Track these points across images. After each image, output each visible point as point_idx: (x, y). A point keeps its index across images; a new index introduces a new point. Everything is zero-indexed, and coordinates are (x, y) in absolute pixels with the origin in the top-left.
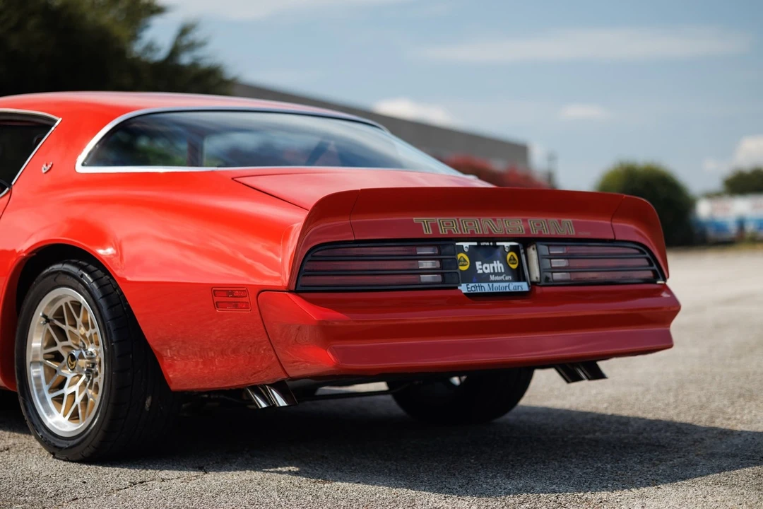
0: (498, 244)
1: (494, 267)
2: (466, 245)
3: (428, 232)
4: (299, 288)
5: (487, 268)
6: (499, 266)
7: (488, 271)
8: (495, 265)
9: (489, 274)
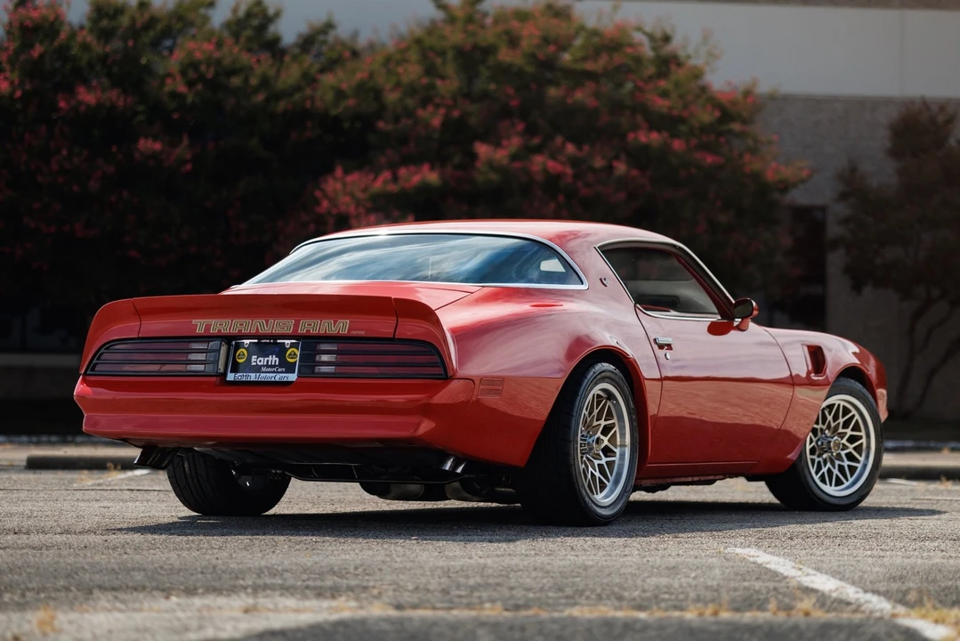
0: (278, 341)
1: (268, 361)
2: (247, 342)
3: (200, 330)
4: (89, 372)
5: (262, 361)
6: (274, 359)
7: (262, 363)
8: (270, 358)
9: (261, 366)
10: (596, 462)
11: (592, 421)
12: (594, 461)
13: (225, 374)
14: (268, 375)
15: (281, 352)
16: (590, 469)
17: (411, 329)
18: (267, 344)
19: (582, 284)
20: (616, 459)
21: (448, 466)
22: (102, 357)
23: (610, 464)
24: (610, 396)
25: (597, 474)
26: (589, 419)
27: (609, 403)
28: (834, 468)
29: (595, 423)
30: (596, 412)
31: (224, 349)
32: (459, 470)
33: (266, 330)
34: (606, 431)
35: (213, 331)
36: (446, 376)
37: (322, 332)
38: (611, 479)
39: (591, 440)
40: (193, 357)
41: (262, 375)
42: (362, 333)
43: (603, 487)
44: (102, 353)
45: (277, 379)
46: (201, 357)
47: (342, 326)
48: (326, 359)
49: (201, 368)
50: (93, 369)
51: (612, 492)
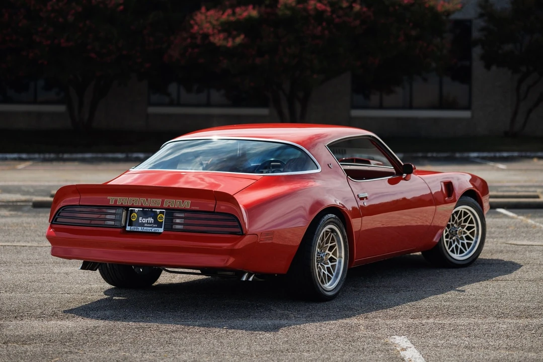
0: (153, 210)
1: (148, 221)
2: (137, 209)
3: (112, 203)
4: (54, 222)
5: (145, 220)
6: (151, 220)
7: (145, 222)
8: (149, 219)
9: (144, 223)
10: (326, 266)
11: (323, 245)
12: (325, 266)
13: (125, 227)
14: (148, 228)
15: (155, 216)
16: (322, 270)
17: (223, 207)
18: (147, 212)
19: (318, 169)
20: (337, 263)
21: (244, 279)
22: (60, 215)
23: (333, 266)
24: (333, 231)
25: (326, 273)
26: (321, 244)
27: (332, 234)
28: (459, 244)
29: (325, 245)
30: (325, 239)
31: (124, 213)
32: (251, 279)
33: (147, 204)
34: (331, 249)
35: (119, 203)
36: (242, 234)
37: (176, 207)
38: (334, 274)
39: (322, 255)
40: (108, 217)
41: (145, 228)
42: (197, 208)
43: (329, 279)
44: (60, 212)
45: (153, 231)
46: (113, 217)
47: (187, 204)
48: (179, 222)
49: (112, 223)
50: (56, 221)
51: (334, 281)
